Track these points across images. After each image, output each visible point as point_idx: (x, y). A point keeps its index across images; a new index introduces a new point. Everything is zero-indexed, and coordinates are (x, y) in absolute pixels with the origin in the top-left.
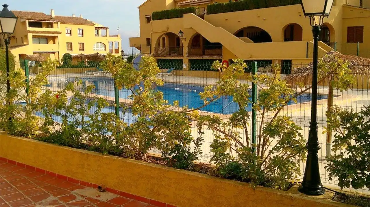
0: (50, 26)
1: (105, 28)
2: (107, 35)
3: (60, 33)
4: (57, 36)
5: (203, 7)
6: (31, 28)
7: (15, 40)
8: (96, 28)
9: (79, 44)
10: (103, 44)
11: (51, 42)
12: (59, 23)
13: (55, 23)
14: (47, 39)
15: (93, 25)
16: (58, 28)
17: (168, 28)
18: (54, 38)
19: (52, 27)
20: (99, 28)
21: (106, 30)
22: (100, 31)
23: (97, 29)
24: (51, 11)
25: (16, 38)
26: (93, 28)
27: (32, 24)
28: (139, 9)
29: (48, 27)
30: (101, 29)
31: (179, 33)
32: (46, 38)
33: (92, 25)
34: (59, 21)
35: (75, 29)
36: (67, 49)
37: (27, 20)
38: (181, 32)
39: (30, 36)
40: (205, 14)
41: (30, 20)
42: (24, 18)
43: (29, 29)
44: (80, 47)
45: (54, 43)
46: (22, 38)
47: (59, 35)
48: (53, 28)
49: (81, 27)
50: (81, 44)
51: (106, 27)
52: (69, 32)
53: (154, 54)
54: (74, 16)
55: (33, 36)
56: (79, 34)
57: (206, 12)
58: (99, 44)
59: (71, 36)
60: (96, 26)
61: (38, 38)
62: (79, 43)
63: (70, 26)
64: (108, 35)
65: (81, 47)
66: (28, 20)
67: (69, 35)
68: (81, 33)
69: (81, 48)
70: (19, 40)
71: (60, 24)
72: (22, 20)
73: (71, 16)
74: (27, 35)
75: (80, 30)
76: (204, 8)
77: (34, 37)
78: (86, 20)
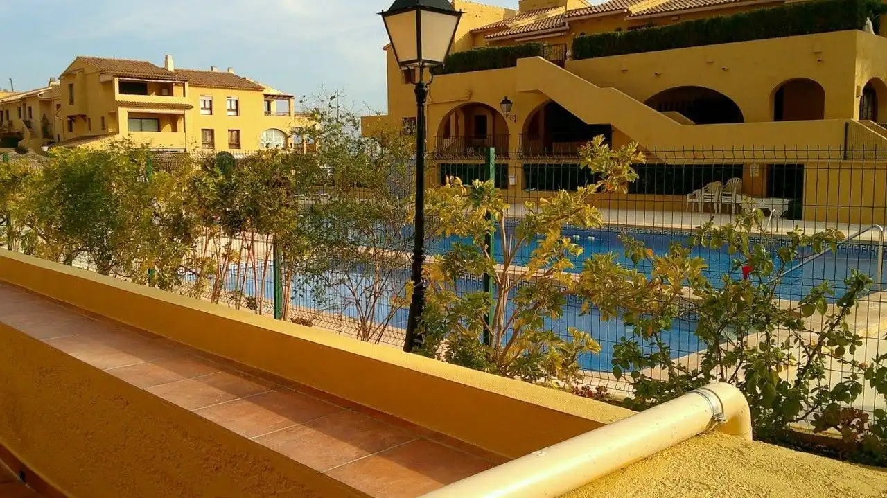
0: (165, 91)
1: (287, 98)
2: (290, 113)
3: (189, 107)
4: (183, 115)
5: (563, 42)
6: (124, 95)
7: (86, 125)
8: (266, 96)
9: (230, 132)
10: (281, 134)
11: (168, 127)
12: (187, 84)
13: (177, 84)
14: (159, 121)
15: (260, 89)
16: (184, 96)
17: (471, 94)
18: (173, 120)
19: (170, 93)
20: (273, 96)
21: (288, 101)
22: (274, 104)
23: (269, 98)
24: (166, 58)
25: (89, 119)
26: (259, 96)
27: (127, 88)
28: (386, 51)
29: (160, 94)
30: (277, 99)
31: (503, 102)
32: (155, 119)
33: (258, 90)
34: (187, 81)
35: (222, 98)
36: (203, 144)
37: (116, 76)
38: (506, 101)
39: (123, 113)
40: (568, 59)
41: (122, 77)
42: (108, 74)
43: (120, 97)
44: (231, 141)
45: (175, 129)
46: (103, 118)
47: (187, 113)
48: (172, 95)
49: (235, 94)
50: (234, 133)
51: (289, 95)
52: (208, 106)
53: (433, 153)
54: (215, 70)
55: (129, 113)
56: (228, 110)
57: (569, 53)
58: (273, 133)
59: (211, 114)
60: (266, 92)
61: (140, 119)
62: (229, 130)
63: (210, 93)
64: (292, 114)
65: (234, 138)
66: (119, 77)
67: (208, 112)
68: (234, 107)
69: (234, 142)
70: (96, 124)
71: (189, 86)
72: (104, 78)
73: (210, 70)
74: (115, 113)
75: (231, 100)
76: (565, 44)
77: (131, 116)
78: (245, 78)
